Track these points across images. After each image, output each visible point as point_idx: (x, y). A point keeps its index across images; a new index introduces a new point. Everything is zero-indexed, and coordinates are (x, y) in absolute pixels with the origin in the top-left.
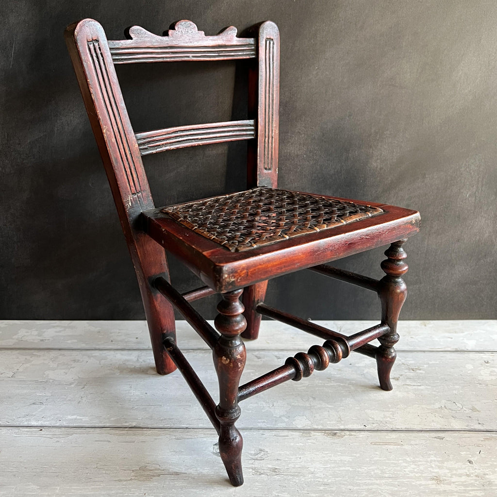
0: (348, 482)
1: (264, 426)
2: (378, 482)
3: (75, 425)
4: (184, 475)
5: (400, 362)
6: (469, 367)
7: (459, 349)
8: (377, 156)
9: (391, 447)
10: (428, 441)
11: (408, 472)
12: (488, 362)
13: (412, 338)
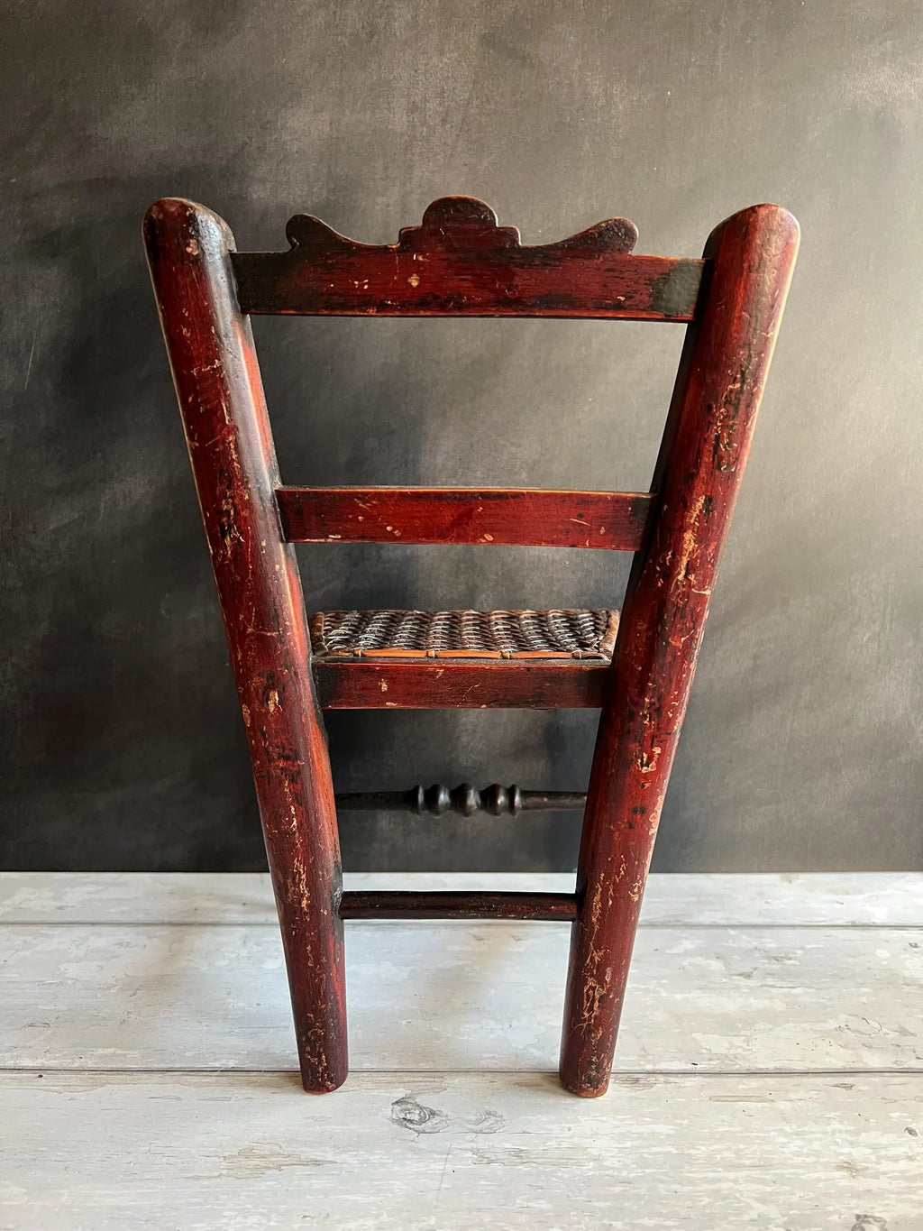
0: (670, 1177)
1: (494, 1066)
3: (110, 1066)
4: (331, 1165)
5: (751, 946)
9: (751, 1105)
10: (823, 1094)
11: (791, 1155)
12: (916, 946)
13: (767, 902)
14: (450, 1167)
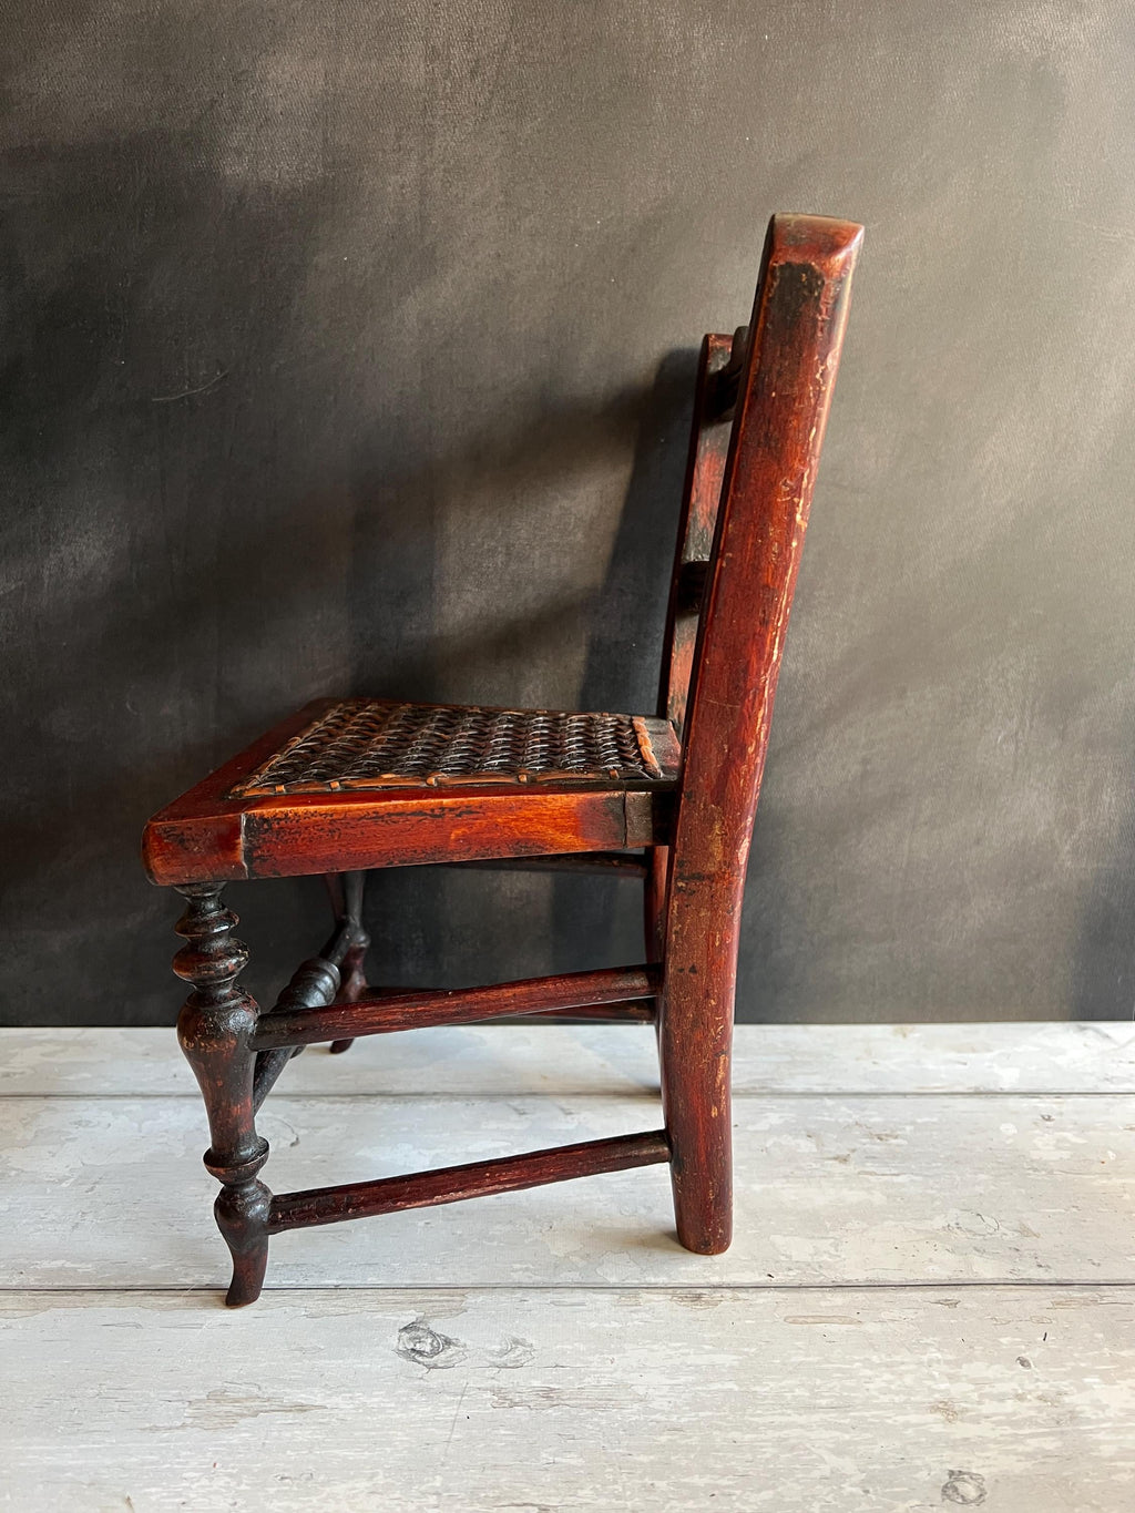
0: (729, 1422)
1: (527, 1280)
2: (803, 1419)
3: (57, 1284)
4: (320, 1411)
5: (851, 1121)
6: (1009, 1129)
7: (982, 1089)
8: (798, 646)
9: (834, 1328)
10: (921, 1312)
11: (876, 1393)
12: (1049, 1119)
13: (875, 1063)
14: (464, 1412)
